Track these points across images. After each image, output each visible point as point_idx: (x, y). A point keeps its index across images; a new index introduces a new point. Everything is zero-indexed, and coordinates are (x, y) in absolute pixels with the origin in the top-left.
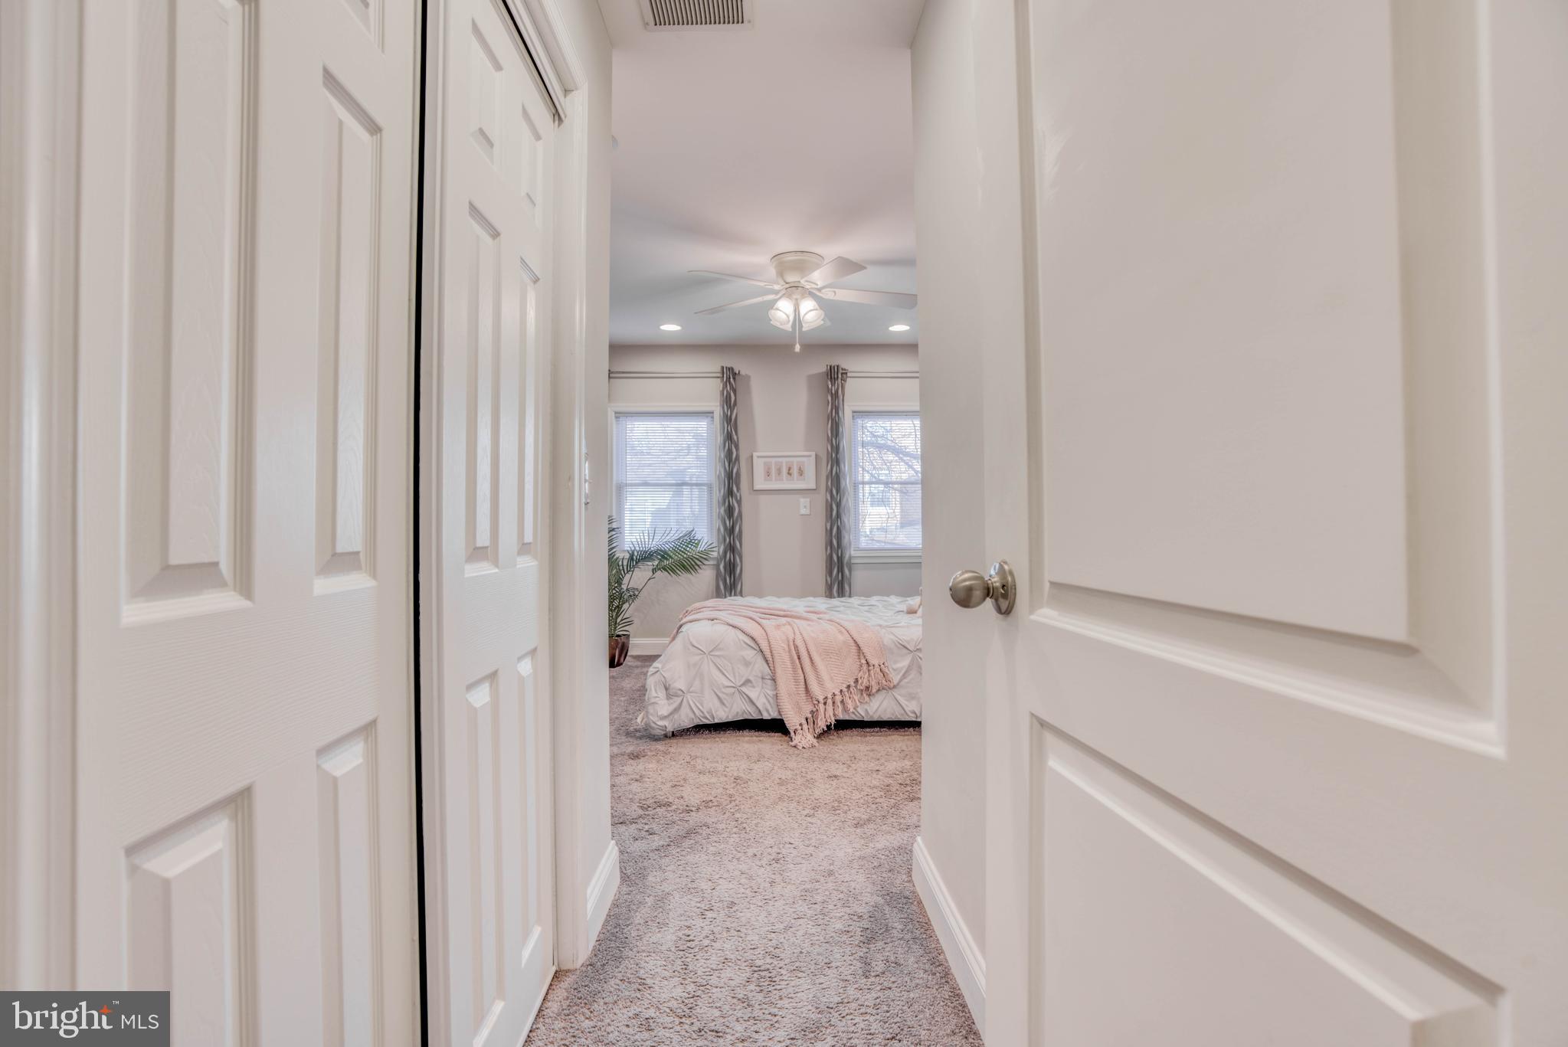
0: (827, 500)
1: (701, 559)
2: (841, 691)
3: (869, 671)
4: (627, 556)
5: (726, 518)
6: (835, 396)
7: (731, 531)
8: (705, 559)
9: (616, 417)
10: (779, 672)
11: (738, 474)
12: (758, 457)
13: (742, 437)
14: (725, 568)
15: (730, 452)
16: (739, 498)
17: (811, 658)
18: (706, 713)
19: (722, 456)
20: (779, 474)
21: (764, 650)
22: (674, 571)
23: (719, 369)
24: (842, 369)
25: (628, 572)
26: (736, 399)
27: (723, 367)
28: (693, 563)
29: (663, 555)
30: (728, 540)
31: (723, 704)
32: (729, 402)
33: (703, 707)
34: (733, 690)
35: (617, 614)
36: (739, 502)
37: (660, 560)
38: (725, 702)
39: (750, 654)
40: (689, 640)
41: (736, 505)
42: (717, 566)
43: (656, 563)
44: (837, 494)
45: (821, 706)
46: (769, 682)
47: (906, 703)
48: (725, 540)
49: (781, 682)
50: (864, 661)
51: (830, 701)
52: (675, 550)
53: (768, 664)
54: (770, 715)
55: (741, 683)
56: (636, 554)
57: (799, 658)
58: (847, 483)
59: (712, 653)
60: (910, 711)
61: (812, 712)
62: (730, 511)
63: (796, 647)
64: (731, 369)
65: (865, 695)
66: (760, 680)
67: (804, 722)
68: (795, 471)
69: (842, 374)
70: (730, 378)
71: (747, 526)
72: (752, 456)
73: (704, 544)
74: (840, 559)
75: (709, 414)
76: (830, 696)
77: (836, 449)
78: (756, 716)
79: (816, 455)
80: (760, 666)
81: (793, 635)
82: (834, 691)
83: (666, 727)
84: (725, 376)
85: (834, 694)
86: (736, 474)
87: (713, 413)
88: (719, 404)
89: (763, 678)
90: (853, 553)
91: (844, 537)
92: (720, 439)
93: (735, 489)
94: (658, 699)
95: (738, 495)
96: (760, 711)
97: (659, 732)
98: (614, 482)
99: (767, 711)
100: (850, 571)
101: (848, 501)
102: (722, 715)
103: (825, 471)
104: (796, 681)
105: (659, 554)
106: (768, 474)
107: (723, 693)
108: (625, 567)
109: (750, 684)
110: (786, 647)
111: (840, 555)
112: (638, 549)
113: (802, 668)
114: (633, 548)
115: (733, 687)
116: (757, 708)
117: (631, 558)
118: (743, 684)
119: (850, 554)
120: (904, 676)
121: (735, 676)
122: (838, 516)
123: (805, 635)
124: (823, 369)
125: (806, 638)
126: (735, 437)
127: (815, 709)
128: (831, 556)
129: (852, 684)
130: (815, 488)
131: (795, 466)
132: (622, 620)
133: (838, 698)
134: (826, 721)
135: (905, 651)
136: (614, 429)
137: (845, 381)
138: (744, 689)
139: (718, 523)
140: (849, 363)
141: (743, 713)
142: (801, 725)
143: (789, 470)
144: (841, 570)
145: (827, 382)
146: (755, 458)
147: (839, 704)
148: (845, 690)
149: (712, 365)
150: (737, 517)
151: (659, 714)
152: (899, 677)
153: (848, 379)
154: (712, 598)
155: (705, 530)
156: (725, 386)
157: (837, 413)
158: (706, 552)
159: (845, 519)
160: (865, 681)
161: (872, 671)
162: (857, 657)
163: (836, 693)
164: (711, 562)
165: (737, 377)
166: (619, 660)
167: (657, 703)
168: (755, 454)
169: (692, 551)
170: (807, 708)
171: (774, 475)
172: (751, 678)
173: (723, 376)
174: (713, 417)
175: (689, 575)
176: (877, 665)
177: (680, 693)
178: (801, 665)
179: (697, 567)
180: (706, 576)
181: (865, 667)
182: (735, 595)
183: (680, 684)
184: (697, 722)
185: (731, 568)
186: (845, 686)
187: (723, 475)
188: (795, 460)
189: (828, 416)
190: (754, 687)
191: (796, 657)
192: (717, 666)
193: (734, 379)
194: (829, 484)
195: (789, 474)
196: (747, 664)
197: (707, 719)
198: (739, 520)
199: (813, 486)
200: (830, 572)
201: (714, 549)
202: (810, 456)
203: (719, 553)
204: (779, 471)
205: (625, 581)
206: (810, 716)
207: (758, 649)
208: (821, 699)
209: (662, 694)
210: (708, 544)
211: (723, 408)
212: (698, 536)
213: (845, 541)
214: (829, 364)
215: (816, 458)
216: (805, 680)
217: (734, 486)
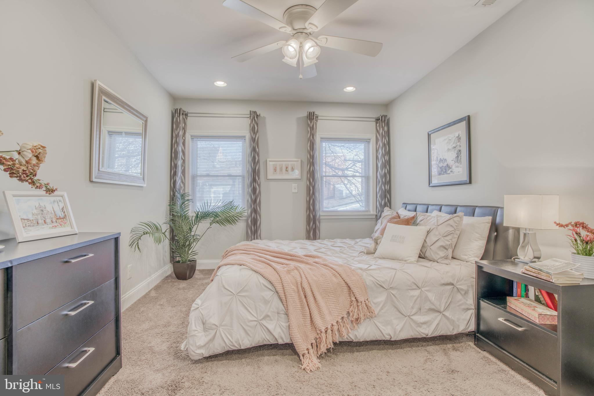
0: (307, 185)
1: (237, 217)
2: (337, 322)
3: (358, 306)
4: (195, 215)
5: (252, 194)
6: (312, 128)
7: (254, 201)
8: (240, 216)
9: (192, 139)
10: (291, 308)
11: (259, 170)
12: (270, 161)
13: (261, 150)
14: (251, 221)
15: (254, 158)
16: (259, 183)
17: (314, 297)
18: (234, 342)
19: (250, 160)
20: (281, 171)
21: (279, 292)
22: (223, 224)
23: (249, 113)
24: (316, 115)
25: (195, 224)
26: (258, 129)
27: (251, 111)
28: (234, 219)
29: (216, 215)
30: (253, 206)
31: (248, 335)
32: (254, 131)
33: (232, 338)
34: (255, 323)
35: (188, 249)
36: (259, 186)
37: (214, 218)
38: (249, 333)
39: (268, 294)
40: (222, 283)
41: (257, 187)
42: (247, 220)
43: (212, 219)
44: (313, 182)
45: (323, 335)
46: (283, 316)
47: (384, 328)
48: (251, 206)
49: (292, 317)
50: (354, 299)
51: (329, 331)
52: (223, 212)
53: (282, 302)
54: (283, 341)
55: (262, 318)
56: (200, 213)
57: (305, 297)
58: (318, 175)
59: (239, 294)
60: (386, 334)
61: (316, 339)
62: (254, 190)
63: (303, 289)
64: (255, 112)
65: (355, 324)
66: (277, 315)
67: (310, 347)
68: (290, 169)
69: (316, 117)
70: (255, 117)
71: (264, 198)
72: (267, 160)
73: (239, 208)
74: (314, 217)
75: (243, 137)
76: (329, 327)
77: (312, 157)
78: (272, 342)
79: (301, 161)
80: (276, 303)
81: (300, 278)
82: (332, 323)
83: (202, 353)
84: (252, 116)
85: (332, 325)
86: (258, 170)
87: (245, 137)
88: (248, 132)
89: (278, 313)
90: (321, 214)
91: (316, 205)
92: (249, 150)
93: (257, 178)
94: (196, 332)
95: (259, 181)
96: (276, 339)
97: (197, 358)
98: (190, 174)
99: (282, 338)
100: (319, 223)
101: (318, 185)
102: (246, 343)
103: (306, 168)
104: (304, 315)
105: (213, 214)
106: (275, 170)
107: (248, 326)
108: (193, 221)
109: (268, 318)
110: (296, 289)
111: (314, 214)
112: (201, 211)
113: (308, 305)
114: (198, 211)
115: (256, 321)
116: (274, 336)
117: (197, 217)
118: (264, 318)
119: (320, 214)
120: (382, 309)
121: (257, 314)
122: (314, 193)
123: (309, 279)
124: (305, 114)
125: (311, 281)
126: (257, 150)
127: (318, 337)
128: (309, 215)
129: (346, 316)
130: (300, 178)
131: (290, 166)
132: (192, 252)
133: (336, 328)
134: (327, 346)
135: (382, 289)
136: (191, 145)
137: (317, 121)
138: (264, 322)
139: (247, 197)
140: (319, 111)
141: (263, 341)
142: (308, 349)
143: (287, 168)
144: (314, 223)
145: (308, 121)
146: (268, 162)
147: (337, 333)
148: (340, 321)
149: (246, 110)
150: (258, 195)
151: (197, 345)
152: (379, 308)
153: (318, 120)
154: (244, 241)
155: (241, 200)
156: (252, 121)
157: (313, 137)
158: (241, 213)
159: (317, 194)
160: (355, 314)
161: (360, 307)
162: (348, 295)
163: (334, 324)
164: (244, 218)
165: (258, 117)
166: (189, 275)
167: (196, 336)
168: (268, 160)
169: (233, 213)
170: (312, 336)
171: (278, 171)
172: (269, 314)
173: (251, 116)
174: (245, 139)
175: (231, 226)
176: (363, 302)
177: (214, 326)
178: (307, 302)
179: (235, 221)
180: (241, 227)
181: (355, 303)
182: (257, 238)
183: (214, 320)
184: (227, 349)
185: (255, 222)
186: (340, 317)
187: (250, 171)
188: (290, 163)
189: (308, 139)
190: (271, 320)
191: (303, 297)
192: (244, 305)
193: (257, 118)
194: (309, 176)
195: (287, 171)
196: (266, 302)
197: (236, 347)
198: (259, 195)
199: (299, 177)
200: (308, 223)
201: (245, 211)
202: (298, 161)
203: (248, 213)
204: (281, 170)
205: (194, 229)
206: (314, 341)
207: (274, 290)
208: (323, 329)
209: (200, 328)
210: (242, 208)
211: (251, 134)
212: (236, 204)
213: (317, 207)
214: (309, 111)
215: (301, 162)
216: (310, 314)
217: (257, 176)
